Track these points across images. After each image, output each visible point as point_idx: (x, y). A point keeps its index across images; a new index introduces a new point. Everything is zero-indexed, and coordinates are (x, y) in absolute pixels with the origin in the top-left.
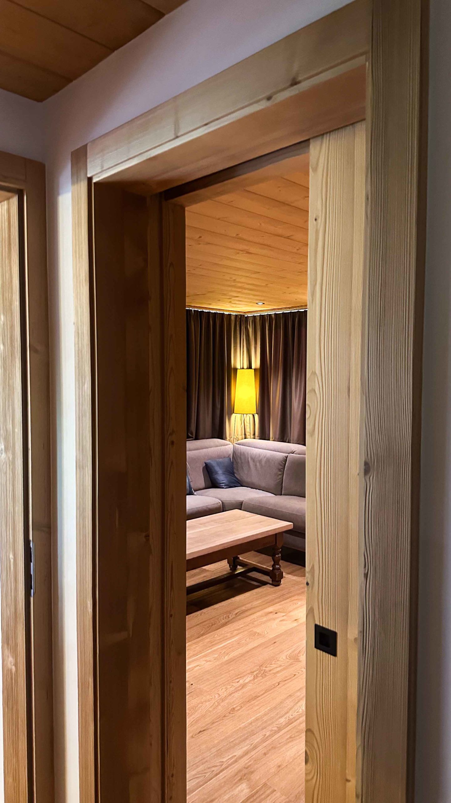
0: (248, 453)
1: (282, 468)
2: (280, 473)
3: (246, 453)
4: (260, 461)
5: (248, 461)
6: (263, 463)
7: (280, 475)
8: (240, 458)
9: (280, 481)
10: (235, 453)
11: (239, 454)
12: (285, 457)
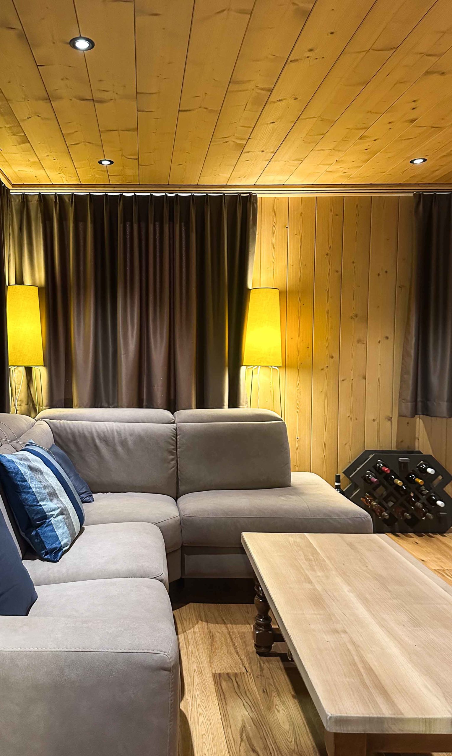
0: (91, 433)
1: (173, 449)
2: (172, 457)
3: (87, 434)
4: (124, 443)
5: (96, 445)
6: (130, 443)
7: (172, 460)
8: (75, 442)
9: (174, 470)
10: (59, 436)
11: (70, 436)
12: (174, 429)
